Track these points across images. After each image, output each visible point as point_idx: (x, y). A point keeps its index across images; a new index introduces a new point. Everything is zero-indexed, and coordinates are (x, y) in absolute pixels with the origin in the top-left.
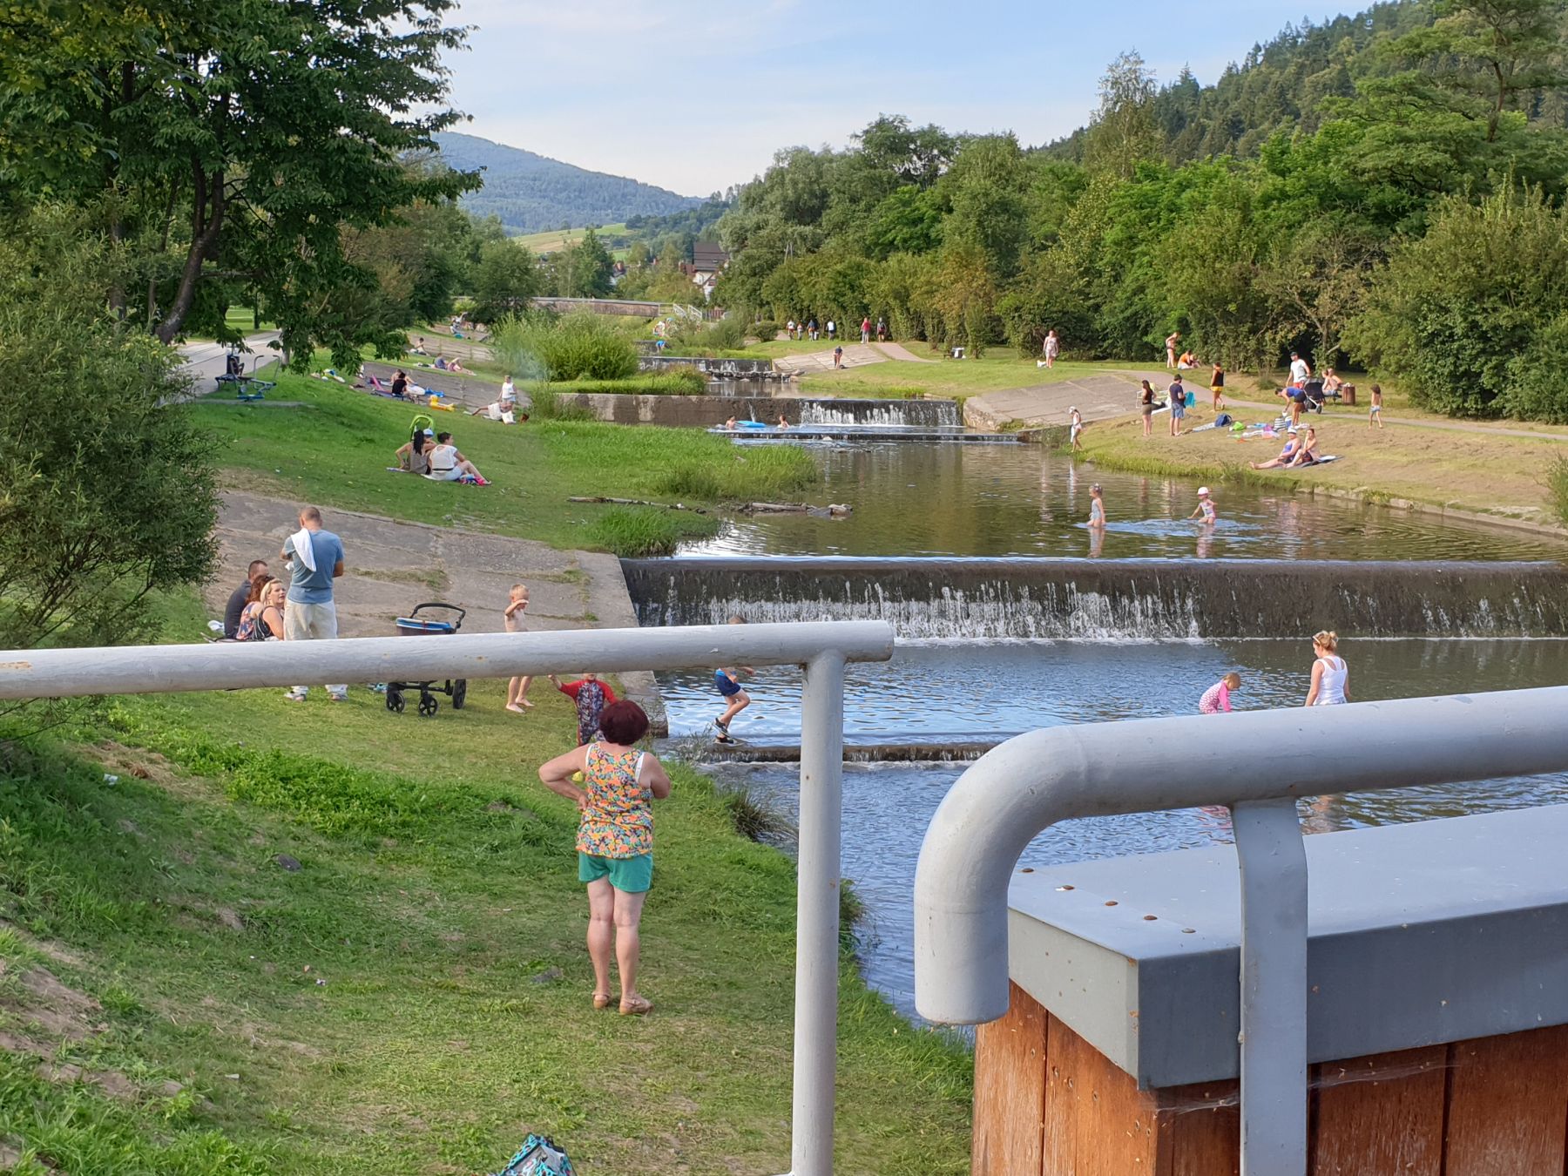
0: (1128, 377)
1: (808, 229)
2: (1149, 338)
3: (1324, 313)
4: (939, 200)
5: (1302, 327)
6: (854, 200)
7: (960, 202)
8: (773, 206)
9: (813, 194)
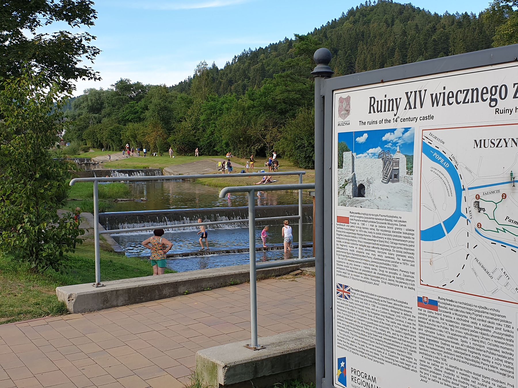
0: (212, 160)
1: (97, 115)
2: (216, 149)
3: (268, 141)
4: (143, 106)
5: (262, 145)
6: (113, 106)
7: (151, 107)
8: (84, 107)
9: (98, 103)
